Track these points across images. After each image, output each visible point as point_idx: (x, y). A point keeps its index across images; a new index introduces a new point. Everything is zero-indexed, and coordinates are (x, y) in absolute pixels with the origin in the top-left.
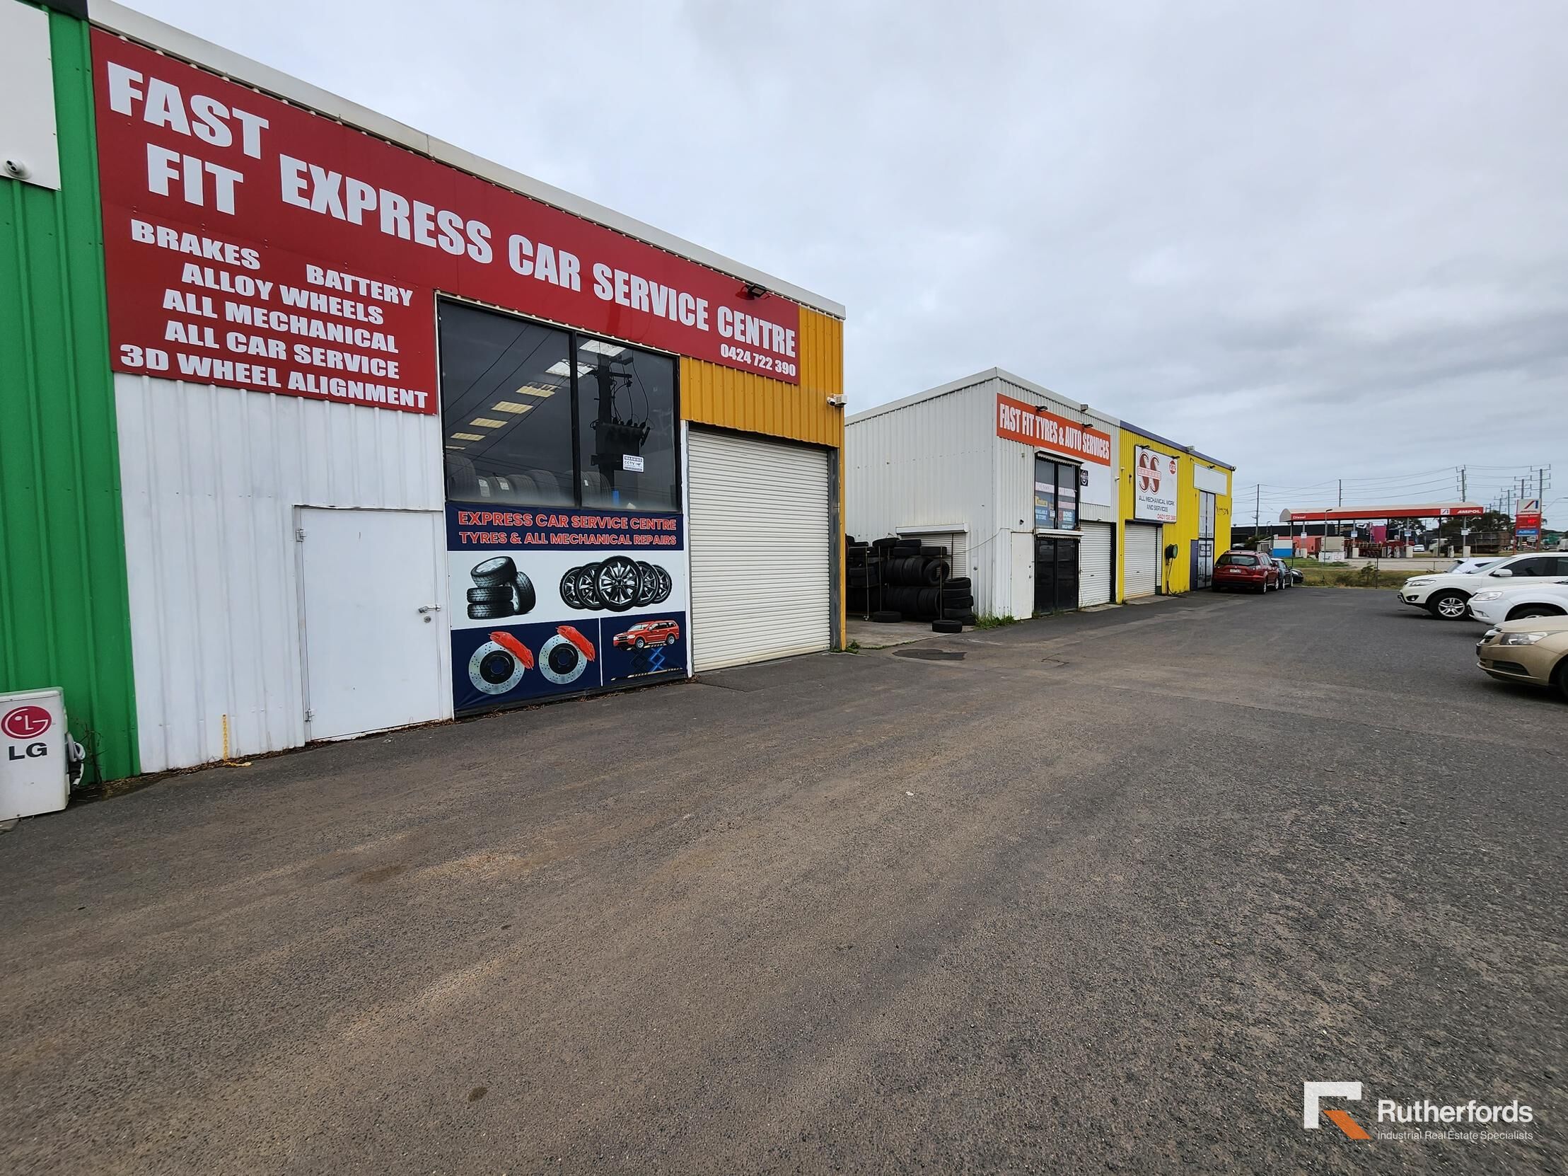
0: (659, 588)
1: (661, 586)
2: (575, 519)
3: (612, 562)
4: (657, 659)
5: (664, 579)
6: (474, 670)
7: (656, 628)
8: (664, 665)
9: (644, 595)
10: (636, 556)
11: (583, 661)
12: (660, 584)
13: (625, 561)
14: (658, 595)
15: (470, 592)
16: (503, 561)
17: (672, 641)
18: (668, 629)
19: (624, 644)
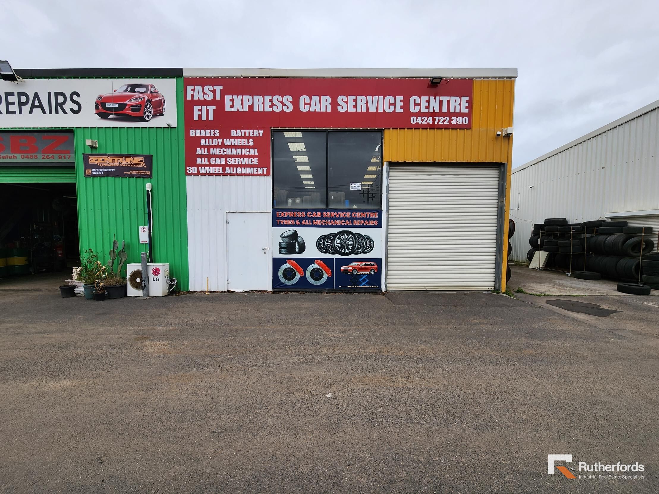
0: (367, 246)
1: (368, 245)
2: (324, 214)
3: (342, 233)
4: (364, 280)
5: (370, 242)
6: (280, 274)
7: (365, 265)
8: (367, 283)
9: (358, 249)
10: (354, 230)
11: (325, 276)
12: (367, 244)
13: (348, 233)
14: (366, 249)
15: (280, 243)
16: (293, 232)
17: (373, 273)
18: (371, 267)
19: (346, 271)
